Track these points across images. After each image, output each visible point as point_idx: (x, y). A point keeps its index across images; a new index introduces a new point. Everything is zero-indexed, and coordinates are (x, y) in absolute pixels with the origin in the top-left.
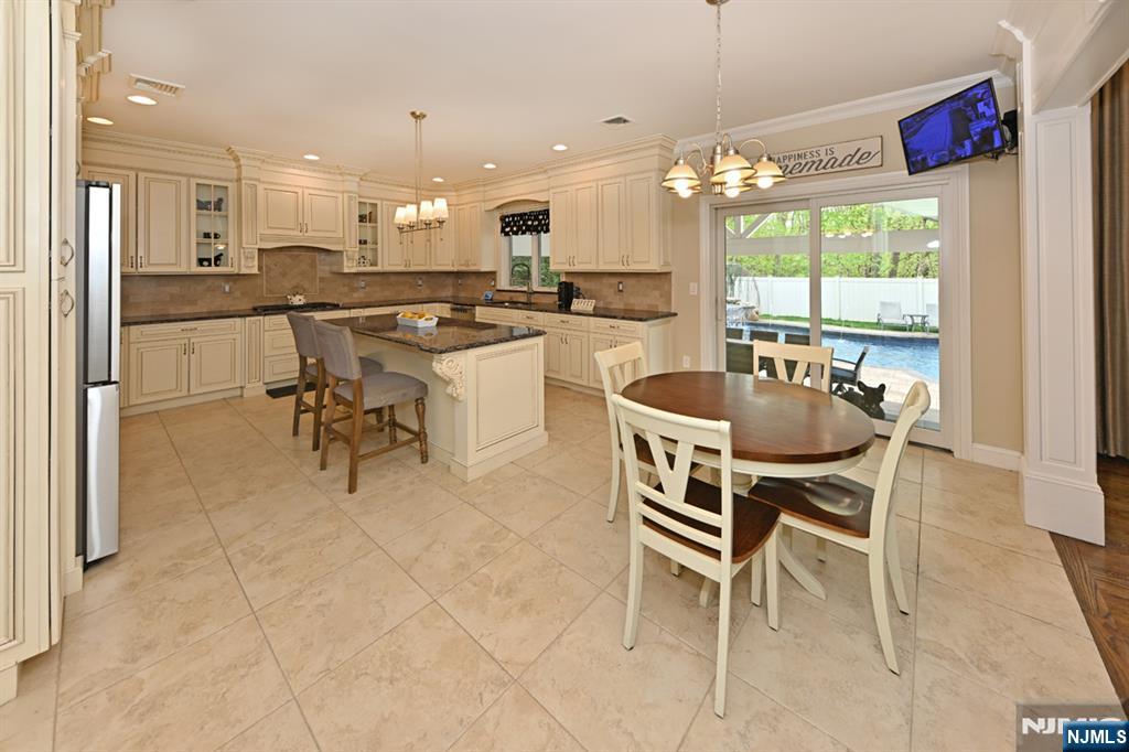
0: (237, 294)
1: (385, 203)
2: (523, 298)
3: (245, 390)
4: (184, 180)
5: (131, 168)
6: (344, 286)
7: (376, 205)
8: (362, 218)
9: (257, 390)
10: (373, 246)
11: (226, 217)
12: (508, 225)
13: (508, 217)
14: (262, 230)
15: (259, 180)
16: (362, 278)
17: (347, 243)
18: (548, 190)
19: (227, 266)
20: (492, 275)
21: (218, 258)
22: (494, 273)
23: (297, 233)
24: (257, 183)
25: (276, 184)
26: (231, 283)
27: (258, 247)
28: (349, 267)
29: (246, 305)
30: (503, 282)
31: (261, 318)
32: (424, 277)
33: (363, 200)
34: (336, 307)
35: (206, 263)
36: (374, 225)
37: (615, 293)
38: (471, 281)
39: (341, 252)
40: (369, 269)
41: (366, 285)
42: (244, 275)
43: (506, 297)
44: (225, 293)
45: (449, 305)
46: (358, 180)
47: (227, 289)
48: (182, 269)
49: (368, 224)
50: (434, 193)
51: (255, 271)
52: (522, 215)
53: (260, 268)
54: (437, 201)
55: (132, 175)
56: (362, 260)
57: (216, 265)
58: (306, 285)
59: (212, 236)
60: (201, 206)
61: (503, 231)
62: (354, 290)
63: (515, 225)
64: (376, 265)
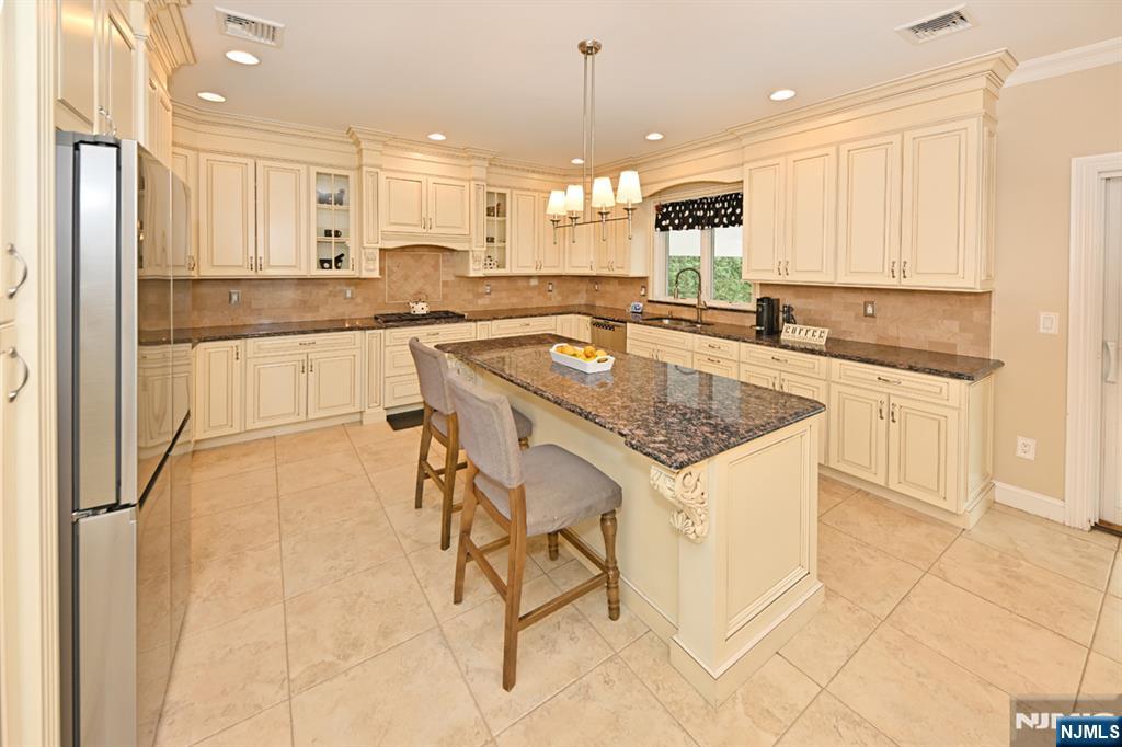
0: (359, 300)
1: (515, 192)
2: (691, 315)
3: (364, 416)
4: (303, 168)
5: (251, 156)
6: (469, 291)
7: (504, 195)
8: (490, 211)
9: (376, 417)
10: (502, 245)
11: (348, 211)
12: (666, 216)
13: (666, 206)
14: (384, 227)
15: (382, 169)
16: (489, 282)
17: (474, 241)
18: (742, 165)
19: (348, 268)
20: (642, 281)
21: (339, 259)
22: (644, 279)
23: (420, 230)
24: (378, 170)
25: (400, 171)
26: (352, 288)
27: (380, 246)
28: (476, 270)
29: (368, 312)
30: (658, 291)
31: (382, 331)
32: (555, 282)
33: (491, 190)
34: (459, 318)
35: (326, 265)
36: (501, 219)
37: (857, 317)
38: (611, 288)
39: (467, 251)
40: (496, 272)
41: (491, 291)
42: (364, 279)
43: (664, 311)
44: (346, 298)
45: (588, 318)
46: (486, 164)
47: (349, 295)
48: (302, 272)
49: (496, 218)
50: (567, 180)
51: (376, 274)
52: (687, 204)
53: (382, 271)
54: (571, 188)
55: (251, 162)
56: (488, 262)
57: (338, 268)
58: (429, 289)
59: (333, 233)
60: (322, 200)
61: (658, 224)
62: (479, 296)
63: (677, 217)
64: (504, 267)
